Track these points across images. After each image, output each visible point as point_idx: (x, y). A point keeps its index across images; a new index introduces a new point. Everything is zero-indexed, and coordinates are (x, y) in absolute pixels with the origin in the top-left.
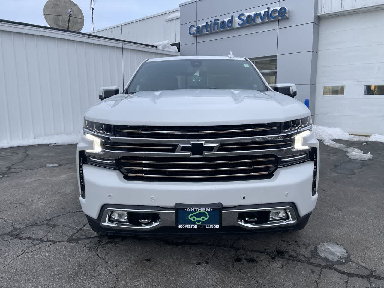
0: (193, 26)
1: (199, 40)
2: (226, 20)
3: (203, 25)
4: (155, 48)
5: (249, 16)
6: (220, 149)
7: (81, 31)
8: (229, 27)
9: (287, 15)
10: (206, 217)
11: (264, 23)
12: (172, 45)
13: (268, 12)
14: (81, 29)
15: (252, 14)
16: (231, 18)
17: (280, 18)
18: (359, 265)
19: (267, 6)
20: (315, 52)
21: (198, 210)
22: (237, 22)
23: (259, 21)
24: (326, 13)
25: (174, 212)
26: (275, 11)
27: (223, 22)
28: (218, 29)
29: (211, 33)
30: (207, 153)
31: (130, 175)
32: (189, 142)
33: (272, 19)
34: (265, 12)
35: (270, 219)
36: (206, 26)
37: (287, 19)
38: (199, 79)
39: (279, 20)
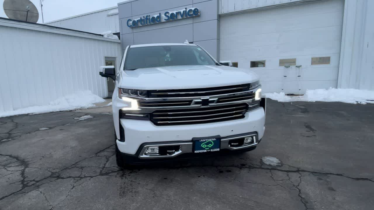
0: (130, 20)
1: (135, 30)
2: (155, 16)
3: (138, 19)
4: (101, 37)
5: (172, 14)
6: (218, 101)
7: (37, 23)
8: (157, 21)
9: (199, 14)
10: (212, 144)
11: (183, 19)
12: (114, 34)
13: (186, 11)
14: (37, 21)
15: (175, 12)
16: (159, 15)
17: (194, 16)
18: (290, 166)
19: (185, 7)
20: (218, 39)
21: (207, 140)
22: (164, 18)
23: (180, 17)
24: (225, 13)
25: (192, 143)
26: (190, 10)
27: (153, 18)
28: (149, 23)
29: (144, 26)
30: (210, 104)
31: (159, 122)
32: (200, 99)
33: (189, 17)
34: (184, 11)
35: (244, 143)
36: (141, 20)
37: (199, 16)
38: (169, 59)
39: (193, 17)
